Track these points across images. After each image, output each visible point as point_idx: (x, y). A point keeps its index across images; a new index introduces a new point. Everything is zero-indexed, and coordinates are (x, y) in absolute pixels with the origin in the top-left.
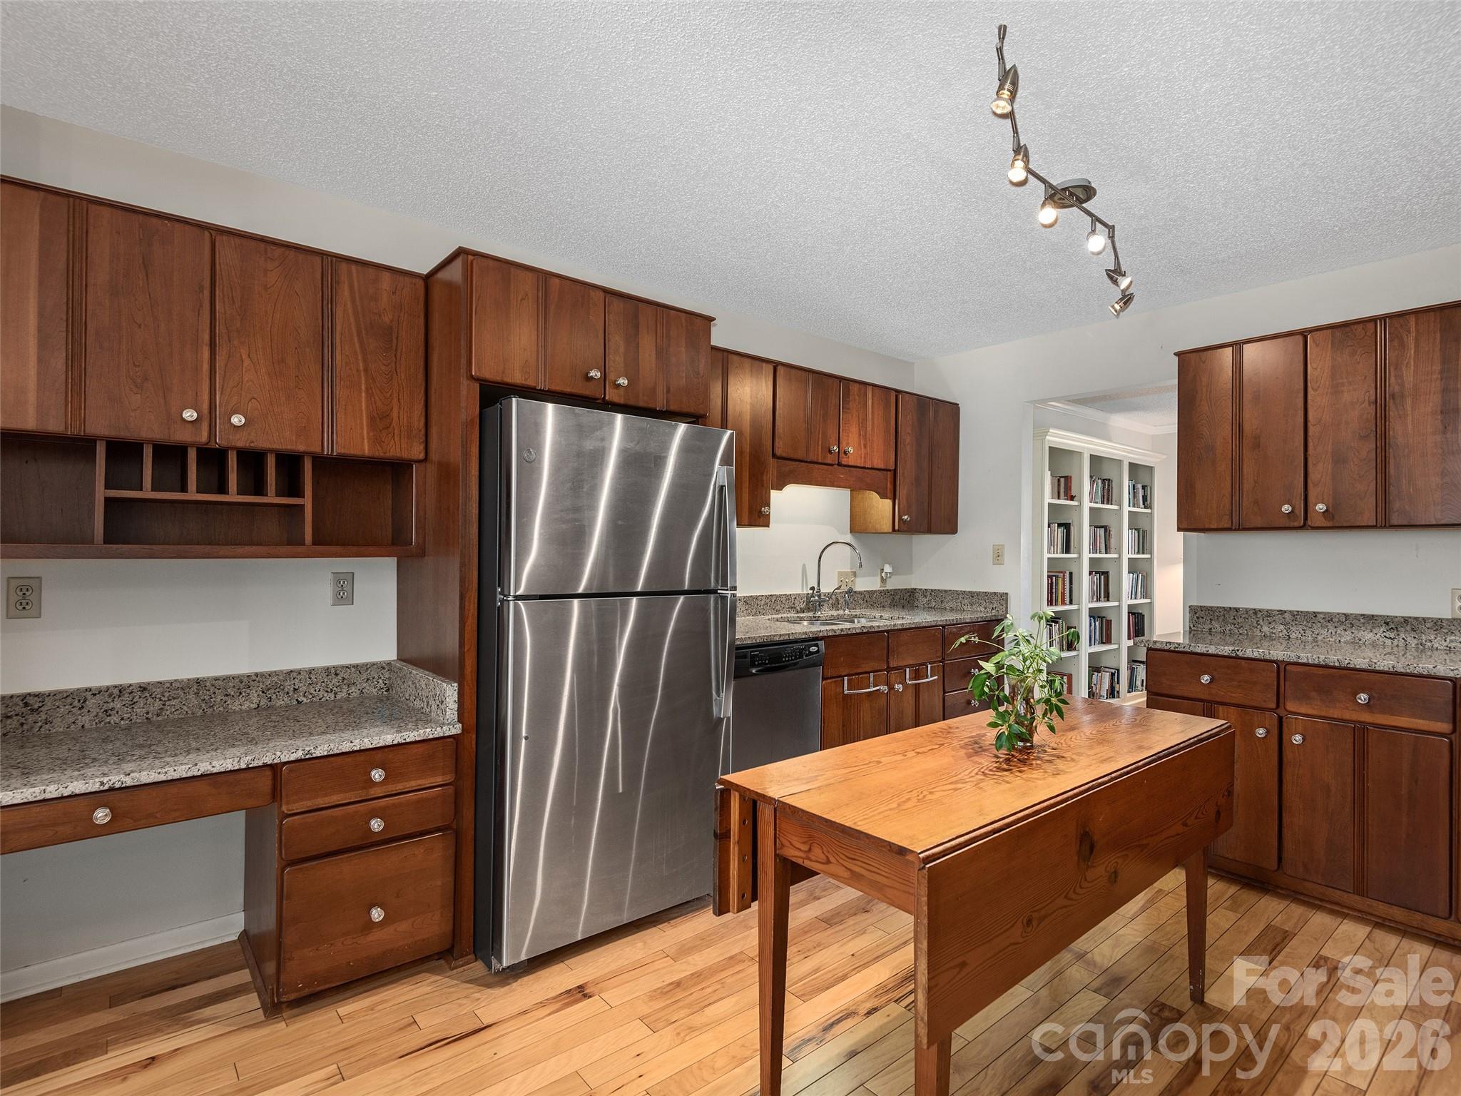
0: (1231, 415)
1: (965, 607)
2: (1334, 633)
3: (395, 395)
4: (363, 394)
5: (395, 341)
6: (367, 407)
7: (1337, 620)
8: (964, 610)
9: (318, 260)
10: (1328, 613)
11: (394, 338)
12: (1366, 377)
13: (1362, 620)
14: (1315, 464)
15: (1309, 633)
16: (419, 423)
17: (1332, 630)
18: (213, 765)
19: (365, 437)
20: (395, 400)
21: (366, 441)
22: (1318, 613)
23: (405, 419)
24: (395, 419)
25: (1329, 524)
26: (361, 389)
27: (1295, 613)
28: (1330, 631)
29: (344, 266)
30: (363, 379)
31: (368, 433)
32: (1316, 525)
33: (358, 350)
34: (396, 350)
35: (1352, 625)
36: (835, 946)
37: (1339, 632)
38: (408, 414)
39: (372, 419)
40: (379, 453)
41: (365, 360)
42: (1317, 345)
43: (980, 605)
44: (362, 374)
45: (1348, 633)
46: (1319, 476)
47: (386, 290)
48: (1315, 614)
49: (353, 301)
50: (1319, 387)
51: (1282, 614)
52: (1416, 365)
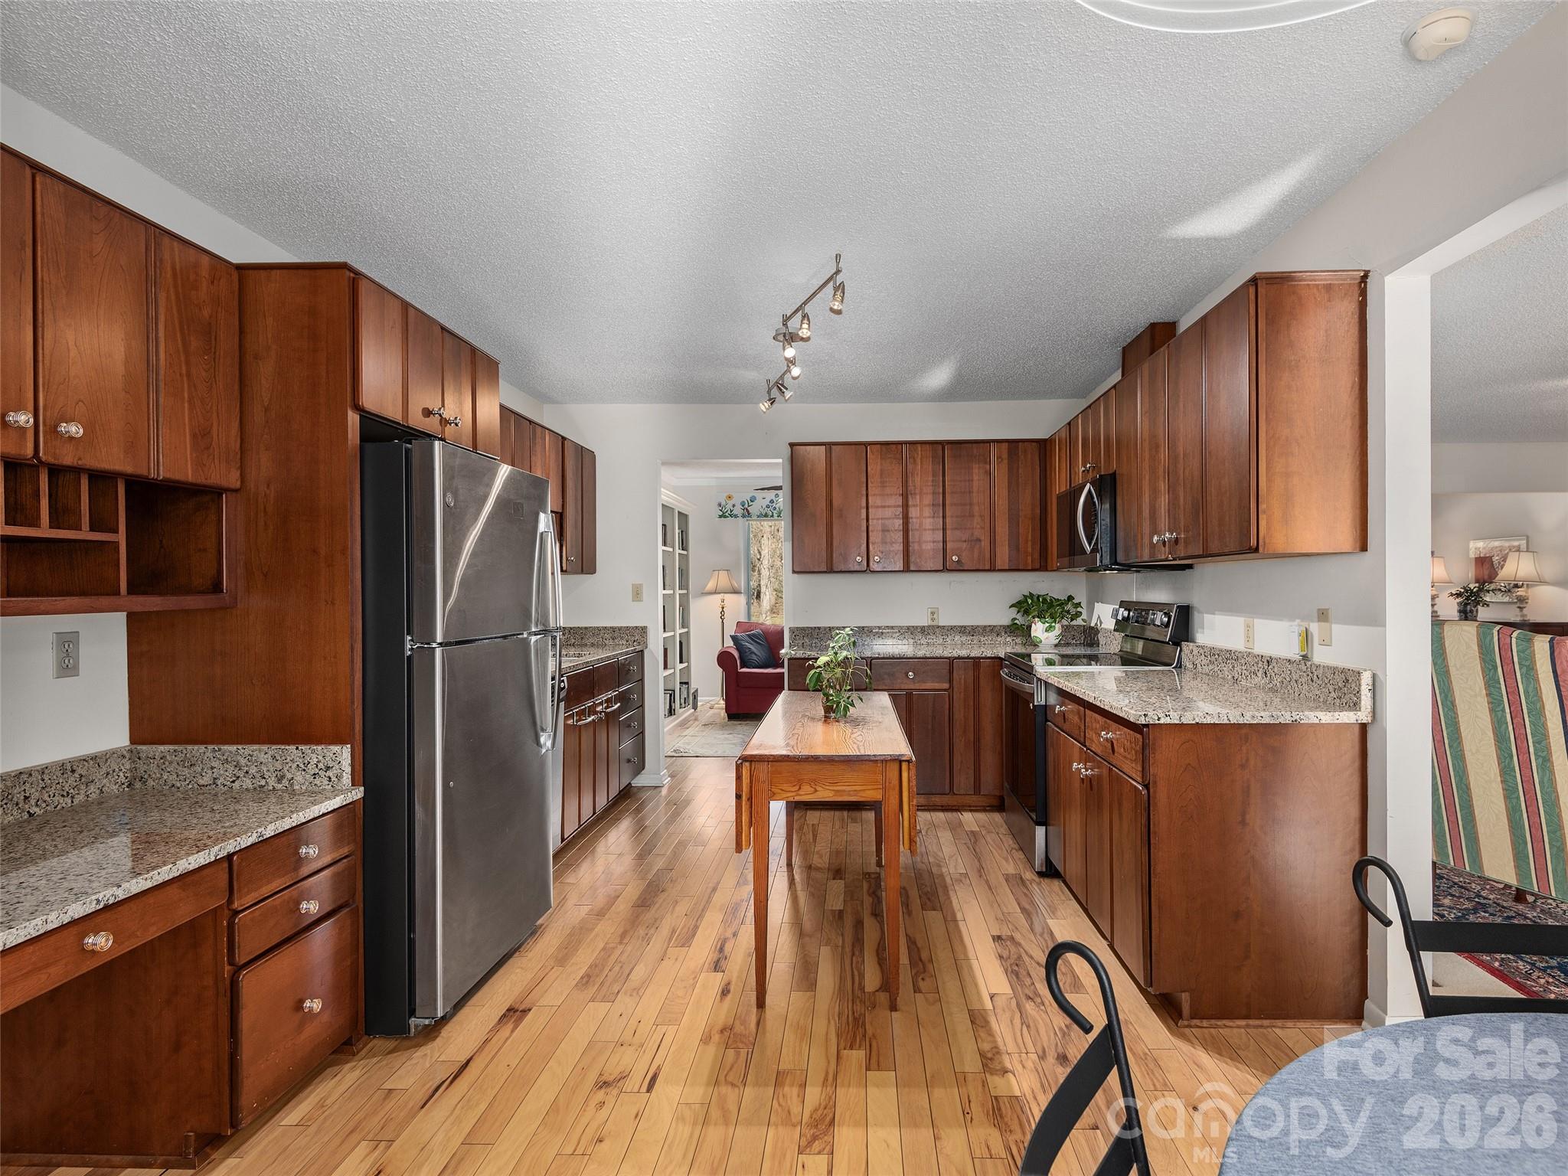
1: (607, 642)
3: (215, 408)
4: (186, 405)
5: (213, 342)
6: (190, 420)
8: (606, 645)
9: (142, 227)
11: (213, 337)
14: (873, 531)
16: (235, 445)
18: (189, 862)
19: (189, 459)
20: (215, 414)
21: (189, 463)
23: (224, 439)
24: (215, 437)
26: (184, 398)
29: (166, 240)
30: (186, 385)
31: (191, 454)
32: (874, 570)
33: (181, 349)
34: (215, 353)
36: (669, 915)
38: (226, 434)
39: (194, 436)
40: (201, 480)
41: (188, 363)
42: (873, 454)
43: (622, 638)
44: (185, 378)
46: (874, 538)
47: (205, 278)
49: (176, 286)
52: (921, 476)
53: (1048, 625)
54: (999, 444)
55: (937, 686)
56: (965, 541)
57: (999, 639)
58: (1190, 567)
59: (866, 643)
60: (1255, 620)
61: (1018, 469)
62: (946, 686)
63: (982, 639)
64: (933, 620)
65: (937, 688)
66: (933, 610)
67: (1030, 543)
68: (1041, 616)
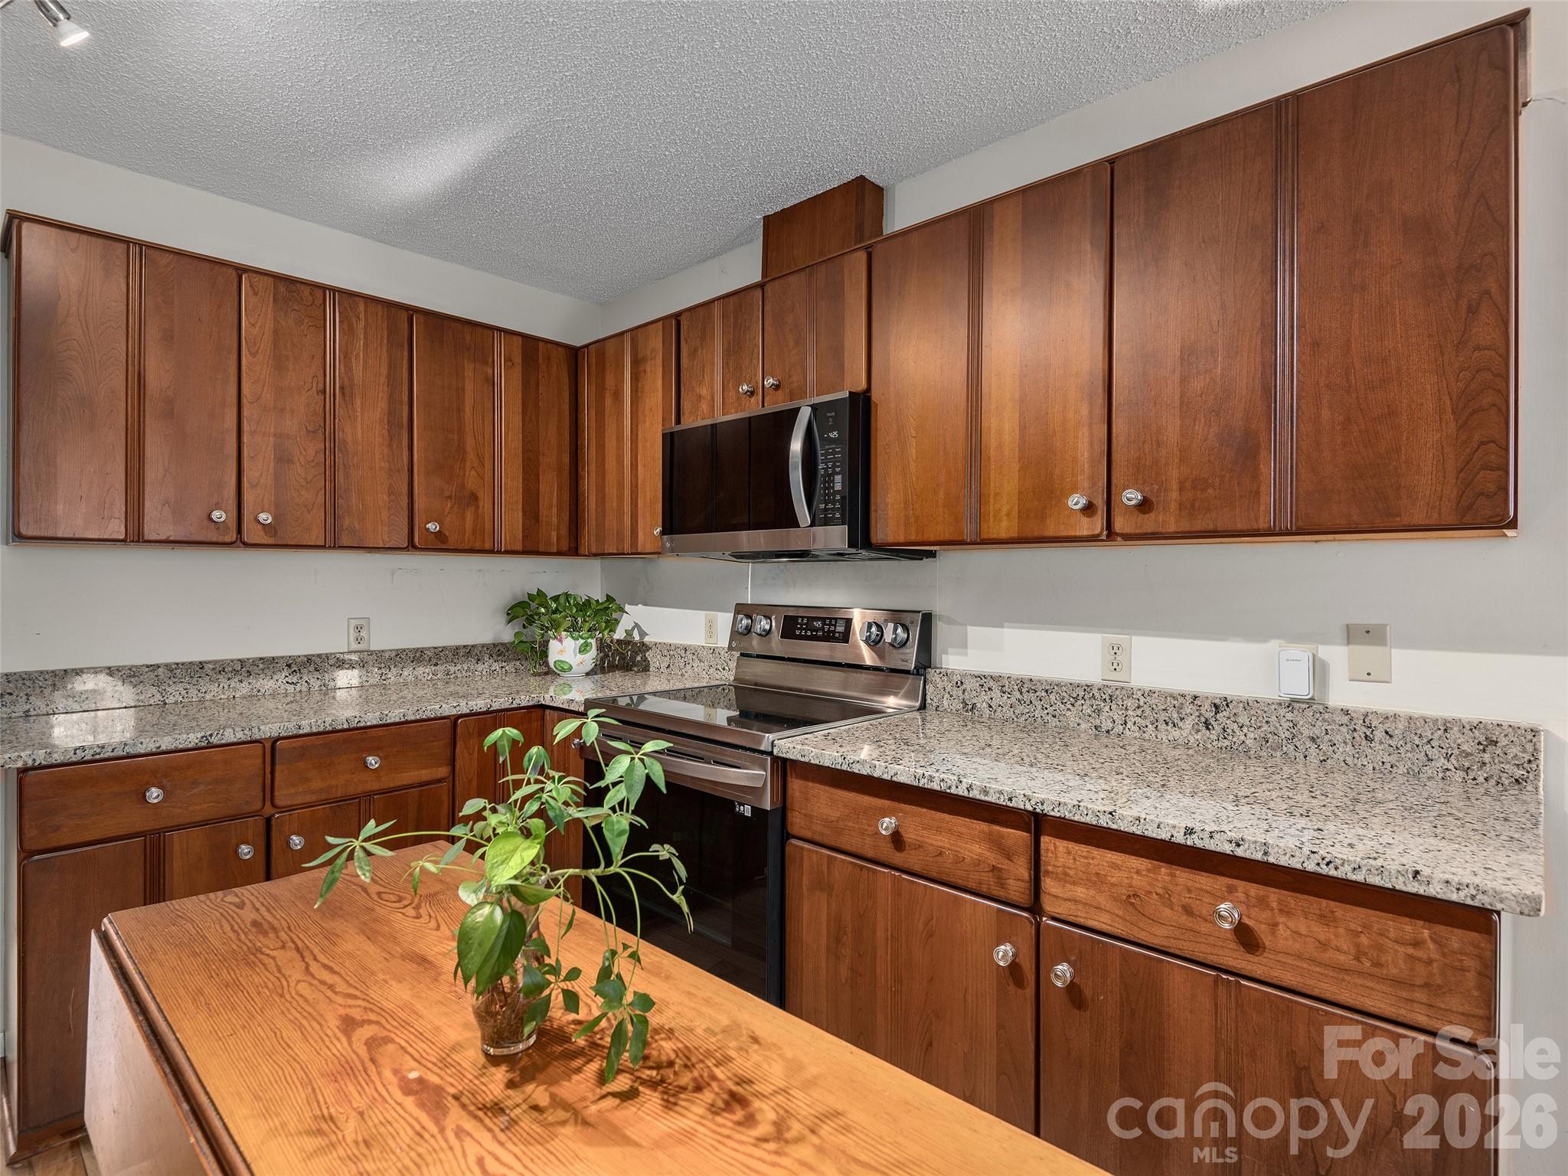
0: (125, 356)
2: (226, 687)
7: (230, 669)
10: (219, 661)
12: (313, 357)
13: (261, 666)
14: (252, 457)
15: (193, 692)
17: (224, 683)
22: (206, 662)
25: (271, 541)
27: (174, 667)
28: (221, 686)
32: (254, 542)
35: (249, 673)
37: (233, 685)
42: (256, 294)
45: (245, 684)
46: (258, 475)
48: (202, 665)
50: (257, 352)
51: (153, 671)
52: (365, 362)
53: (583, 641)
54: (507, 336)
55: (425, 774)
56: (450, 497)
57: (480, 666)
58: (932, 555)
59: (208, 697)
60: (1134, 638)
61: (537, 385)
62: (443, 771)
63: (452, 669)
64: (359, 640)
65: (425, 779)
66: (358, 622)
67: (554, 510)
68: (574, 628)
